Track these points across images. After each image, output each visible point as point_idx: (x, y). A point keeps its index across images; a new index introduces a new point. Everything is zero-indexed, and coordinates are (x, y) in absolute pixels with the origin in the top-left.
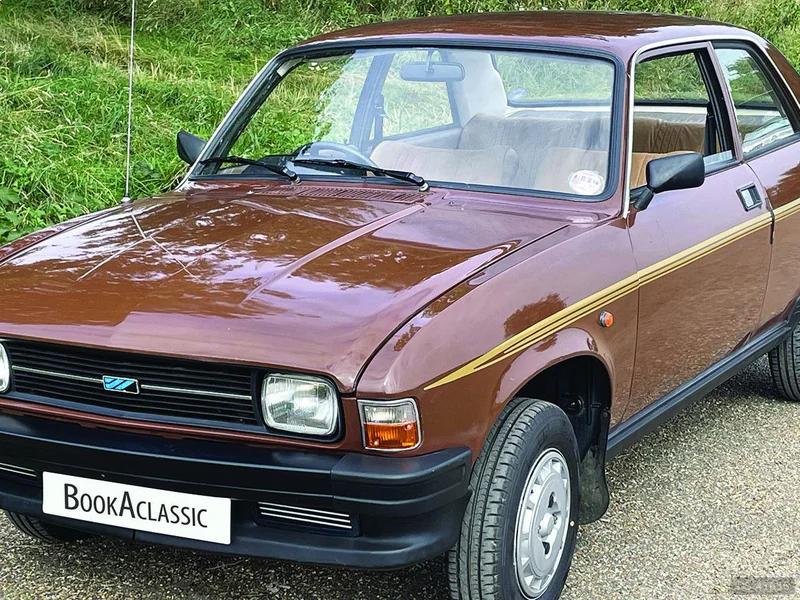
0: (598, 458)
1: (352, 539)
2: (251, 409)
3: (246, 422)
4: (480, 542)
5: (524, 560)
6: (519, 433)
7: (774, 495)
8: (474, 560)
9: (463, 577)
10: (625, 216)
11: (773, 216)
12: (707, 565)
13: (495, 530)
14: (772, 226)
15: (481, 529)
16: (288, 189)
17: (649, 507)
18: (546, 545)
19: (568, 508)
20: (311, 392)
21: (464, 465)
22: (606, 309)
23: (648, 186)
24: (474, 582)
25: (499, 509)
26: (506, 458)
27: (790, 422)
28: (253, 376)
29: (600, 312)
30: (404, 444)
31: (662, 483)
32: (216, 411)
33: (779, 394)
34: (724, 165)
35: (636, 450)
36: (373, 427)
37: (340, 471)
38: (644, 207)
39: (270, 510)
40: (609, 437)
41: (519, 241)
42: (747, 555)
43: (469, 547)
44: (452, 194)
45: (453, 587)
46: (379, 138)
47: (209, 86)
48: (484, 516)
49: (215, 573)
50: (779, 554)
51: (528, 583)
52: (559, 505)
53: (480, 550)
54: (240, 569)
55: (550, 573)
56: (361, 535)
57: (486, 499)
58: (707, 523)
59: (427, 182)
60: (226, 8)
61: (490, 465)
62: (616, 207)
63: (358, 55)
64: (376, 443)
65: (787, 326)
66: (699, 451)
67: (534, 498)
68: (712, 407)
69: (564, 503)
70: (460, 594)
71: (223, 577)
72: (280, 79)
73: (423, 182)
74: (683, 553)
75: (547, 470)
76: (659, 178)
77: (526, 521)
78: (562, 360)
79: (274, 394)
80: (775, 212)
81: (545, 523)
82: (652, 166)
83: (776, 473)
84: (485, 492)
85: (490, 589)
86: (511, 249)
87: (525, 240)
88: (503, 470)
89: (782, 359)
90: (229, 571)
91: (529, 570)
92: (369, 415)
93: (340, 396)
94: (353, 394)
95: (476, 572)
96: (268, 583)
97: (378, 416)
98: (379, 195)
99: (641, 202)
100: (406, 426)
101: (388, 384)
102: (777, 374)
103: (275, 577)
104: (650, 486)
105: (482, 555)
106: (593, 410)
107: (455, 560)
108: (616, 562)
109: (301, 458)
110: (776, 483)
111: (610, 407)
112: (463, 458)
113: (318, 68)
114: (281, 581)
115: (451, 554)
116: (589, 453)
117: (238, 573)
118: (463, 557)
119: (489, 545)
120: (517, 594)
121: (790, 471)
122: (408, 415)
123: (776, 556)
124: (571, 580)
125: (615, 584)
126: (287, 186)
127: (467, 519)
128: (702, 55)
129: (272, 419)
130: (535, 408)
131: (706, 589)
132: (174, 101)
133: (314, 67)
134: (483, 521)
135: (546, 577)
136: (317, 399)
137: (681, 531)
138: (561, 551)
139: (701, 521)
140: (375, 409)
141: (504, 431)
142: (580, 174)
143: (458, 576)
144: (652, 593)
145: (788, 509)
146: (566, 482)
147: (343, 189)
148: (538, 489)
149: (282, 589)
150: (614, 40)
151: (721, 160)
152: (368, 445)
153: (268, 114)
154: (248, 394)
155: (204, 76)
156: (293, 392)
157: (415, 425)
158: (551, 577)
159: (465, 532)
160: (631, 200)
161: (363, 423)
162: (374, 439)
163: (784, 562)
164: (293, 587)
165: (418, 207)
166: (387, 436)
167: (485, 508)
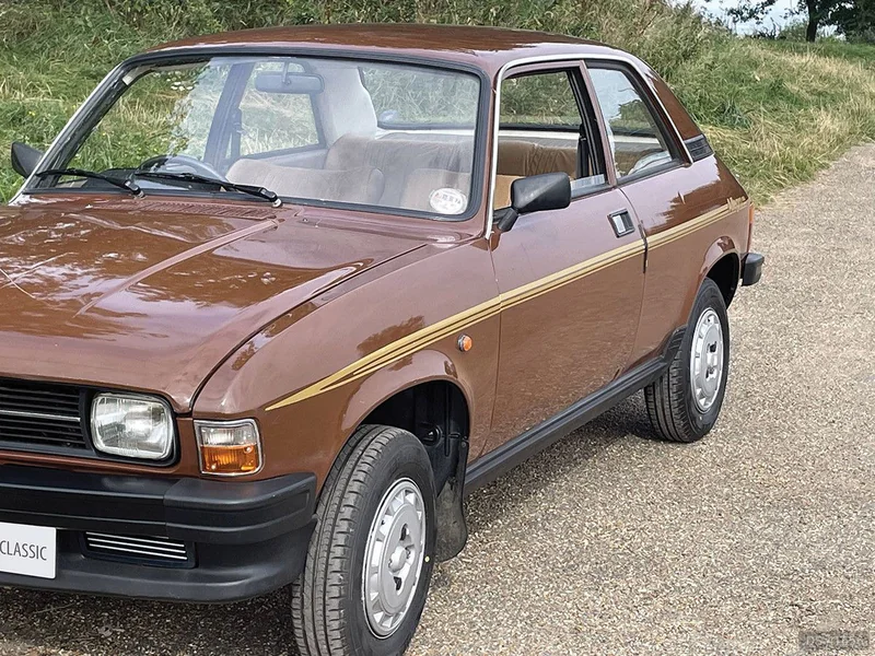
0: (456, 491)
1: (187, 571)
2: (79, 431)
3: (75, 446)
4: (326, 575)
5: (374, 595)
6: (369, 460)
7: (644, 535)
8: (319, 595)
9: (308, 612)
10: (487, 236)
11: (646, 244)
12: (570, 605)
13: (342, 563)
14: (646, 253)
15: (327, 561)
16: (131, 203)
17: (514, 547)
18: (399, 581)
19: (423, 542)
20: (145, 414)
21: (308, 491)
22: (465, 332)
23: (512, 207)
24: (319, 618)
25: (346, 540)
26: (355, 487)
27: (666, 462)
28: (82, 396)
29: (458, 335)
30: (243, 468)
31: (529, 523)
32: (40, 434)
33: (656, 434)
34: (595, 189)
35: (504, 490)
36: (210, 449)
37: (173, 495)
38: (508, 228)
39: (100, 541)
40: (468, 471)
41: (372, 260)
42: (612, 595)
43: (314, 581)
44: (306, 210)
45: (297, 623)
46: (237, 156)
47: (61, 105)
48: (329, 548)
49: (42, 617)
50: (644, 593)
51: (378, 620)
52: (413, 539)
53: (325, 583)
54: (70, 612)
55: (402, 610)
56: (197, 566)
57: (333, 529)
58: (572, 563)
59: (280, 198)
60: (82, 23)
61: (338, 493)
62: (478, 227)
63: (214, 63)
64: (214, 467)
65: (663, 361)
66: (570, 491)
67: (385, 530)
68: (586, 448)
69: (418, 537)
70: (304, 631)
71: (51, 620)
72: (126, 87)
73: (276, 198)
74: (546, 593)
75: (400, 499)
76: (524, 199)
77: (375, 553)
78: (416, 384)
79: (104, 414)
80: (649, 239)
81: (396, 557)
82: (517, 187)
83: (647, 514)
84: (331, 522)
85: (335, 625)
86: (364, 266)
87: (378, 259)
88: (351, 499)
89: (658, 396)
90: (58, 615)
91: (379, 606)
92: (206, 437)
93: (175, 416)
94: (189, 414)
95: (321, 607)
96: (100, 627)
97: (216, 438)
98: (229, 210)
99: (505, 222)
100: (246, 449)
101: (226, 404)
102: (653, 412)
103: (108, 622)
104: (516, 525)
105: (328, 588)
106: (452, 440)
107: (298, 594)
108: (476, 603)
109: (133, 484)
110: (647, 523)
111: (468, 436)
112: (307, 484)
113: (181, 88)
114: (115, 624)
115: (295, 588)
116: (447, 486)
117: (68, 616)
118: (308, 591)
119: (335, 578)
120: (365, 631)
121: (662, 511)
122: (249, 439)
123: (642, 596)
124: (427, 620)
125: (473, 625)
126: (128, 201)
127: (312, 551)
128: (574, 73)
129: (101, 442)
130: (388, 435)
131: (567, 629)
132: (20, 120)
133: (178, 86)
134: (329, 552)
135: (397, 615)
136: (151, 421)
137: (544, 571)
138: (414, 588)
139: (566, 560)
140: (212, 430)
141: (353, 458)
142: (442, 192)
143: (302, 613)
144: (511, 633)
145: (657, 549)
146: (421, 514)
147: (191, 204)
148: (389, 520)
149: (115, 633)
150: (482, 55)
151: (593, 183)
152: (205, 469)
153: (124, 136)
154: (76, 415)
155: (55, 95)
156: (125, 413)
157: (255, 447)
158: (403, 615)
159: (310, 563)
160: (494, 221)
161: (199, 445)
162: (211, 463)
163: (649, 602)
164: (128, 630)
165: (269, 224)
166: (224, 460)
167: (331, 539)
